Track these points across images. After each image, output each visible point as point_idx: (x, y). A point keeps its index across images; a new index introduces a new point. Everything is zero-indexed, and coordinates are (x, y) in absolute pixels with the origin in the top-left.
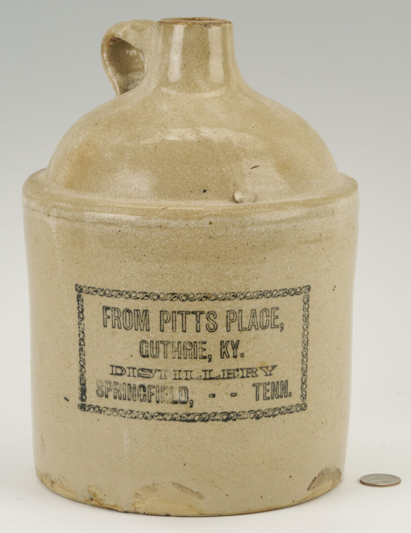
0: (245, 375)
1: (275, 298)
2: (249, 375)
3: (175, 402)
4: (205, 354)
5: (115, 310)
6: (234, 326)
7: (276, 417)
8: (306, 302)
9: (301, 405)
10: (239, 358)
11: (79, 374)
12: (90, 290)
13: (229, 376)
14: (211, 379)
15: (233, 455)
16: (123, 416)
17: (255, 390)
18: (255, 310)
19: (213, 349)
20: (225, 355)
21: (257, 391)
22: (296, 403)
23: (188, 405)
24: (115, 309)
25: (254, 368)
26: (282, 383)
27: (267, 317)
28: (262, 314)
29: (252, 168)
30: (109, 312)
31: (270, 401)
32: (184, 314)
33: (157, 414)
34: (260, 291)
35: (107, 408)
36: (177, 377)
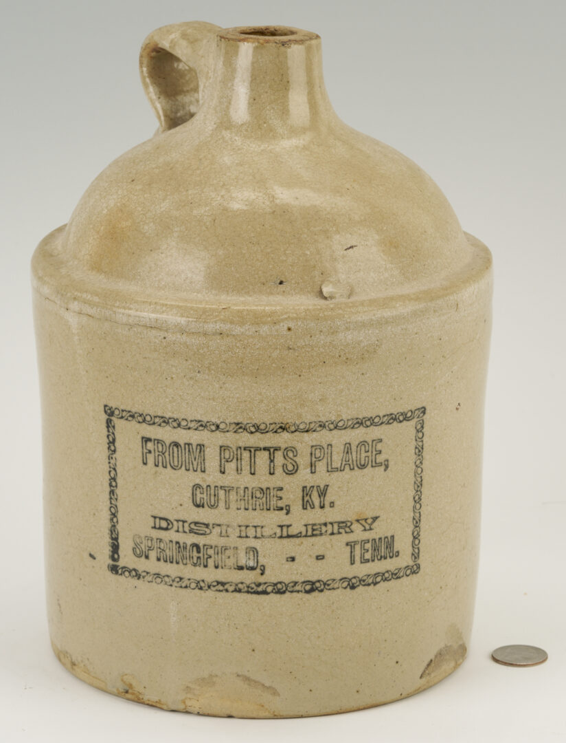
0: (336, 531)
1: (377, 427)
2: (341, 530)
3: (241, 568)
4: (280, 504)
5: (158, 443)
6: (321, 467)
7: (378, 585)
8: (420, 430)
9: (413, 567)
10: (327, 508)
11: (109, 525)
12: (124, 414)
13: (315, 533)
14: (289, 536)
15: (319, 637)
16: (169, 584)
17: (350, 550)
18: (350, 444)
19: (292, 495)
20: (308, 505)
21: (351, 552)
22: (405, 564)
23: (258, 571)
24: (158, 441)
25: (348, 521)
26: (386, 539)
27: (366, 452)
28: (359, 448)
29: (346, 250)
30: (150, 445)
31: (370, 565)
32: (252, 450)
33: (215, 584)
34: (357, 419)
35: (148, 573)
36: (243, 534)
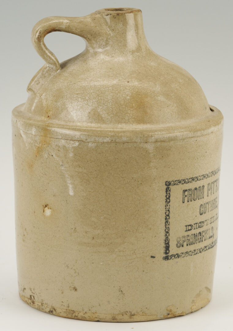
3: (210, 238)
5: (190, 191)
12: (176, 182)
16: (191, 255)
30: (186, 193)
32: (214, 183)
35: (183, 253)
36: (211, 222)
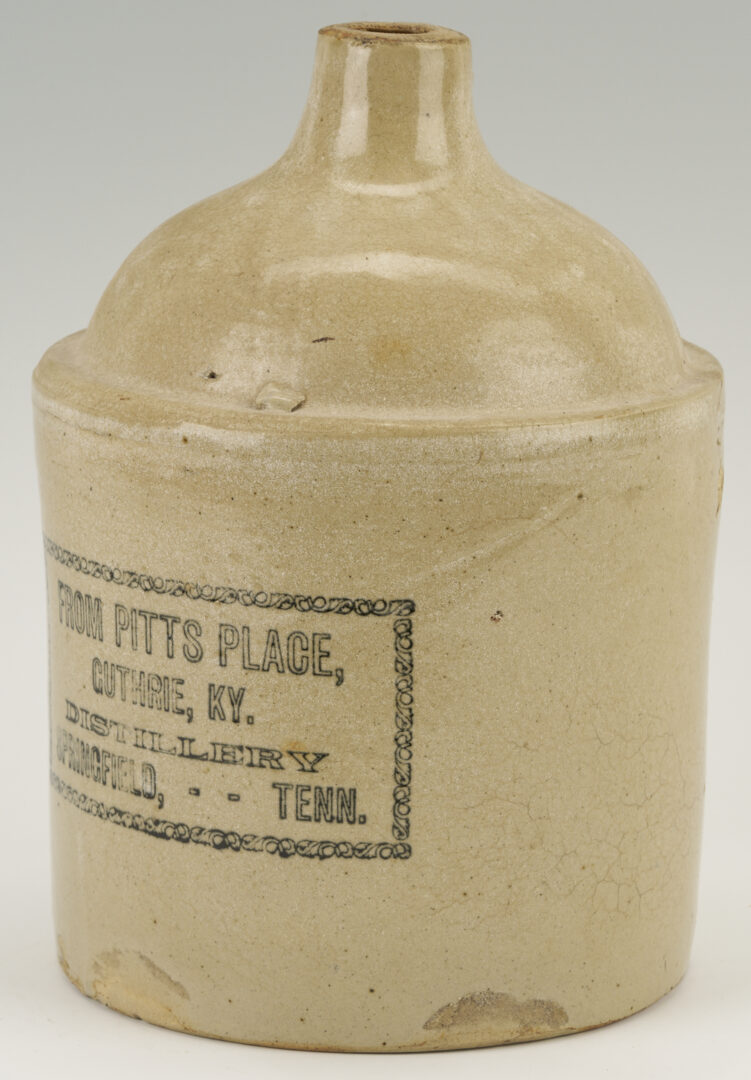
0: (256, 761)
1: (321, 614)
2: (264, 762)
3: (137, 793)
4: (182, 704)
5: (68, 591)
6: (234, 658)
7: (326, 862)
8: (405, 634)
9: (395, 846)
10: (243, 723)
13: (226, 757)
14: (192, 756)
15: (236, 921)
16: (77, 804)
17: (278, 796)
18: (277, 632)
19: (196, 698)
20: (216, 714)
21: (281, 799)
22: (377, 839)
23: (156, 802)
24: (68, 588)
25: (276, 751)
26: (341, 792)
27: (303, 649)
28: (291, 642)
29: (314, 342)
30: (63, 594)
31: (311, 825)
32: (148, 616)
33: (113, 811)
34: (286, 595)
35: (64, 785)
36: (140, 744)
